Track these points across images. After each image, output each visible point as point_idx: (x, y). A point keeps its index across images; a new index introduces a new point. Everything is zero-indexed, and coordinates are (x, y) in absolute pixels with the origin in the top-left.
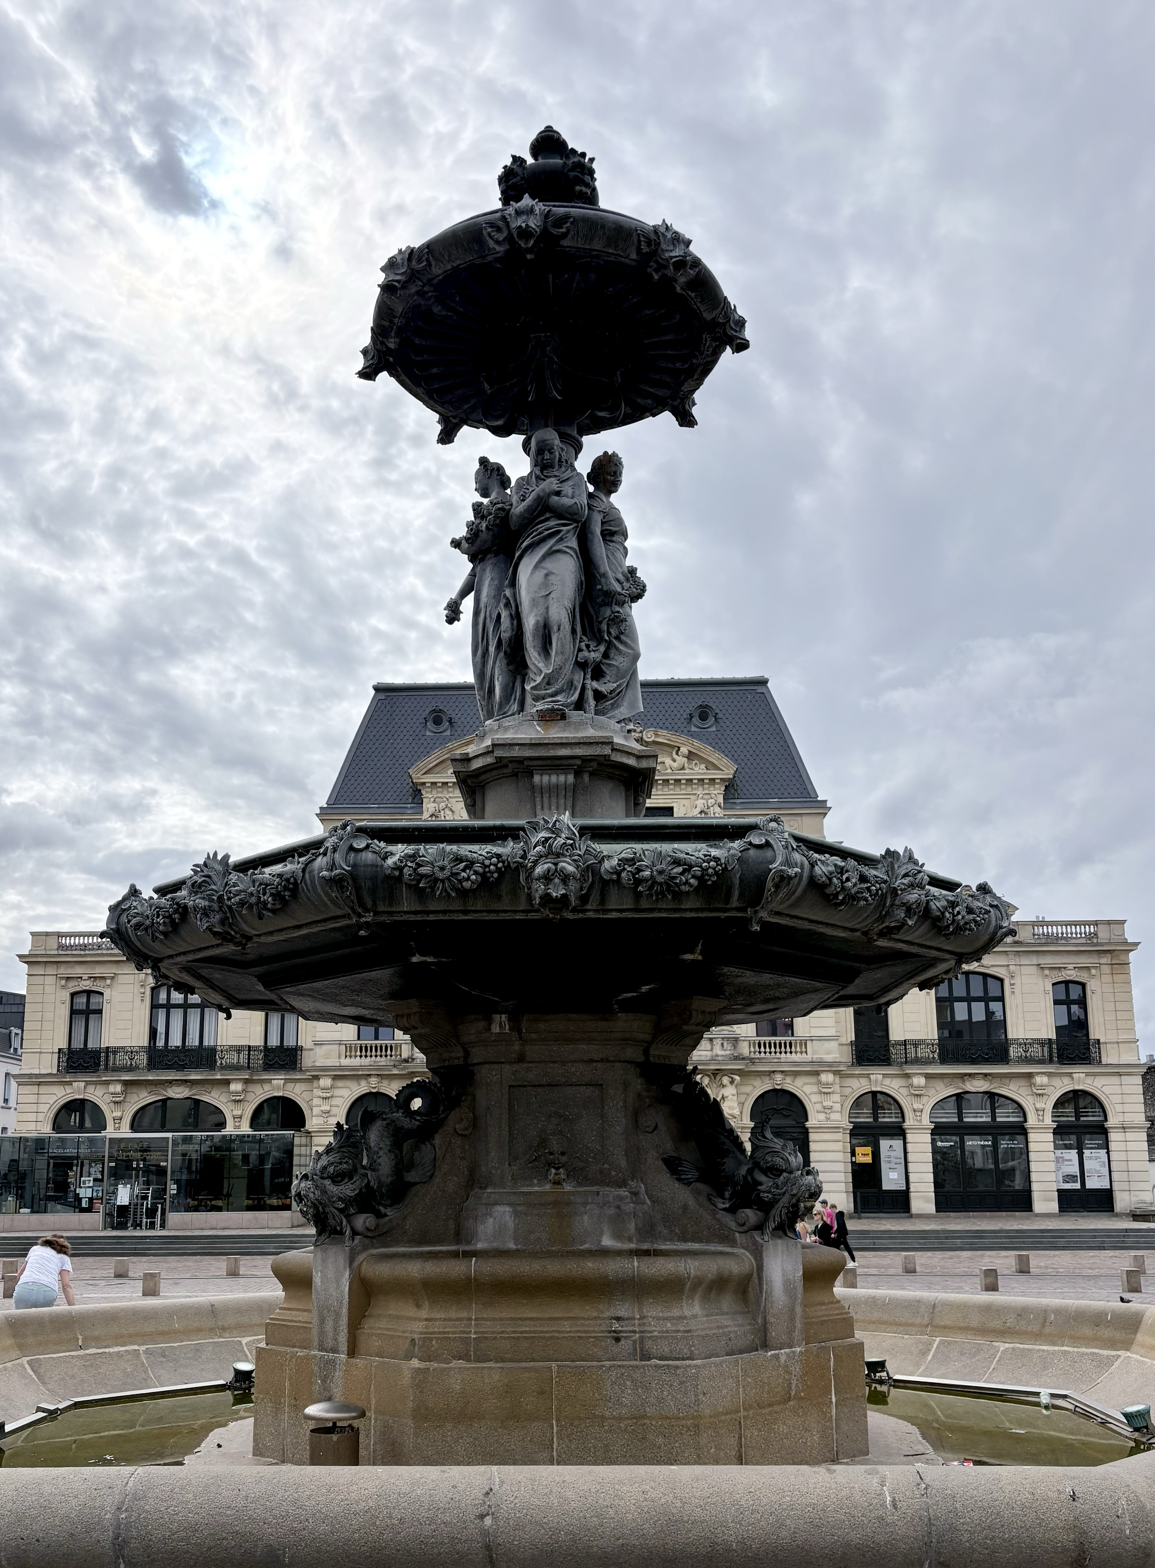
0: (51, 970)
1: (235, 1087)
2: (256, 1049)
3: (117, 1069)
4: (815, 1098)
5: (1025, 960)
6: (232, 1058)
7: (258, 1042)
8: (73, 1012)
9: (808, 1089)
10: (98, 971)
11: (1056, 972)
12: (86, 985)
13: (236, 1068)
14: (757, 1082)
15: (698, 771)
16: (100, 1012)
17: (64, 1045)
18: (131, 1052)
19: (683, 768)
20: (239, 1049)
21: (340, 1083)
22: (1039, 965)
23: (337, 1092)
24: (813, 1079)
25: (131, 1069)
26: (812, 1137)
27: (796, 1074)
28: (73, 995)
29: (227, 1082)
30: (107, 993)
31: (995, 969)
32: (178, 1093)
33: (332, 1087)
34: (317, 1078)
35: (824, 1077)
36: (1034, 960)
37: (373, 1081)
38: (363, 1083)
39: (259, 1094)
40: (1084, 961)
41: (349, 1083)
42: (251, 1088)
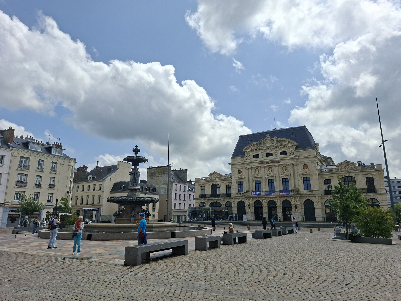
0: (198, 183)
1: (222, 200)
2: (225, 194)
3: (207, 198)
4: (315, 201)
5: (359, 173)
6: (221, 196)
7: (225, 193)
8: (201, 189)
9: (314, 199)
10: (204, 183)
11: (366, 175)
12: (202, 185)
13: (222, 197)
14: (304, 198)
15: (290, 144)
16: (204, 189)
17: (200, 194)
18: (208, 195)
19: (288, 144)
20: (222, 194)
21: (236, 199)
22: (362, 174)
23: (236, 201)
24: (314, 197)
25: (208, 197)
26: (315, 208)
27: (311, 197)
28: (201, 187)
29: (221, 199)
30: (205, 186)
31: (353, 175)
32: (215, 201)
33: (235, 200)
34: (232, 198)
35: (316, 197)
36: (361, 173)
37: (240, 199)
38: (239, 199)
39: (226, 201)
40: (372, 173)
41: (237, 199)
42: (225, 200)
